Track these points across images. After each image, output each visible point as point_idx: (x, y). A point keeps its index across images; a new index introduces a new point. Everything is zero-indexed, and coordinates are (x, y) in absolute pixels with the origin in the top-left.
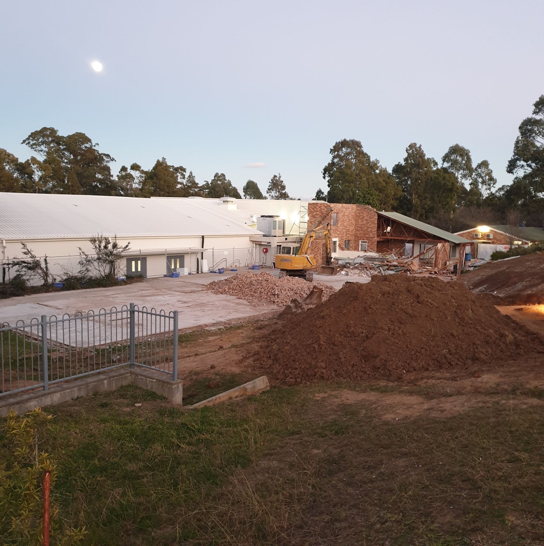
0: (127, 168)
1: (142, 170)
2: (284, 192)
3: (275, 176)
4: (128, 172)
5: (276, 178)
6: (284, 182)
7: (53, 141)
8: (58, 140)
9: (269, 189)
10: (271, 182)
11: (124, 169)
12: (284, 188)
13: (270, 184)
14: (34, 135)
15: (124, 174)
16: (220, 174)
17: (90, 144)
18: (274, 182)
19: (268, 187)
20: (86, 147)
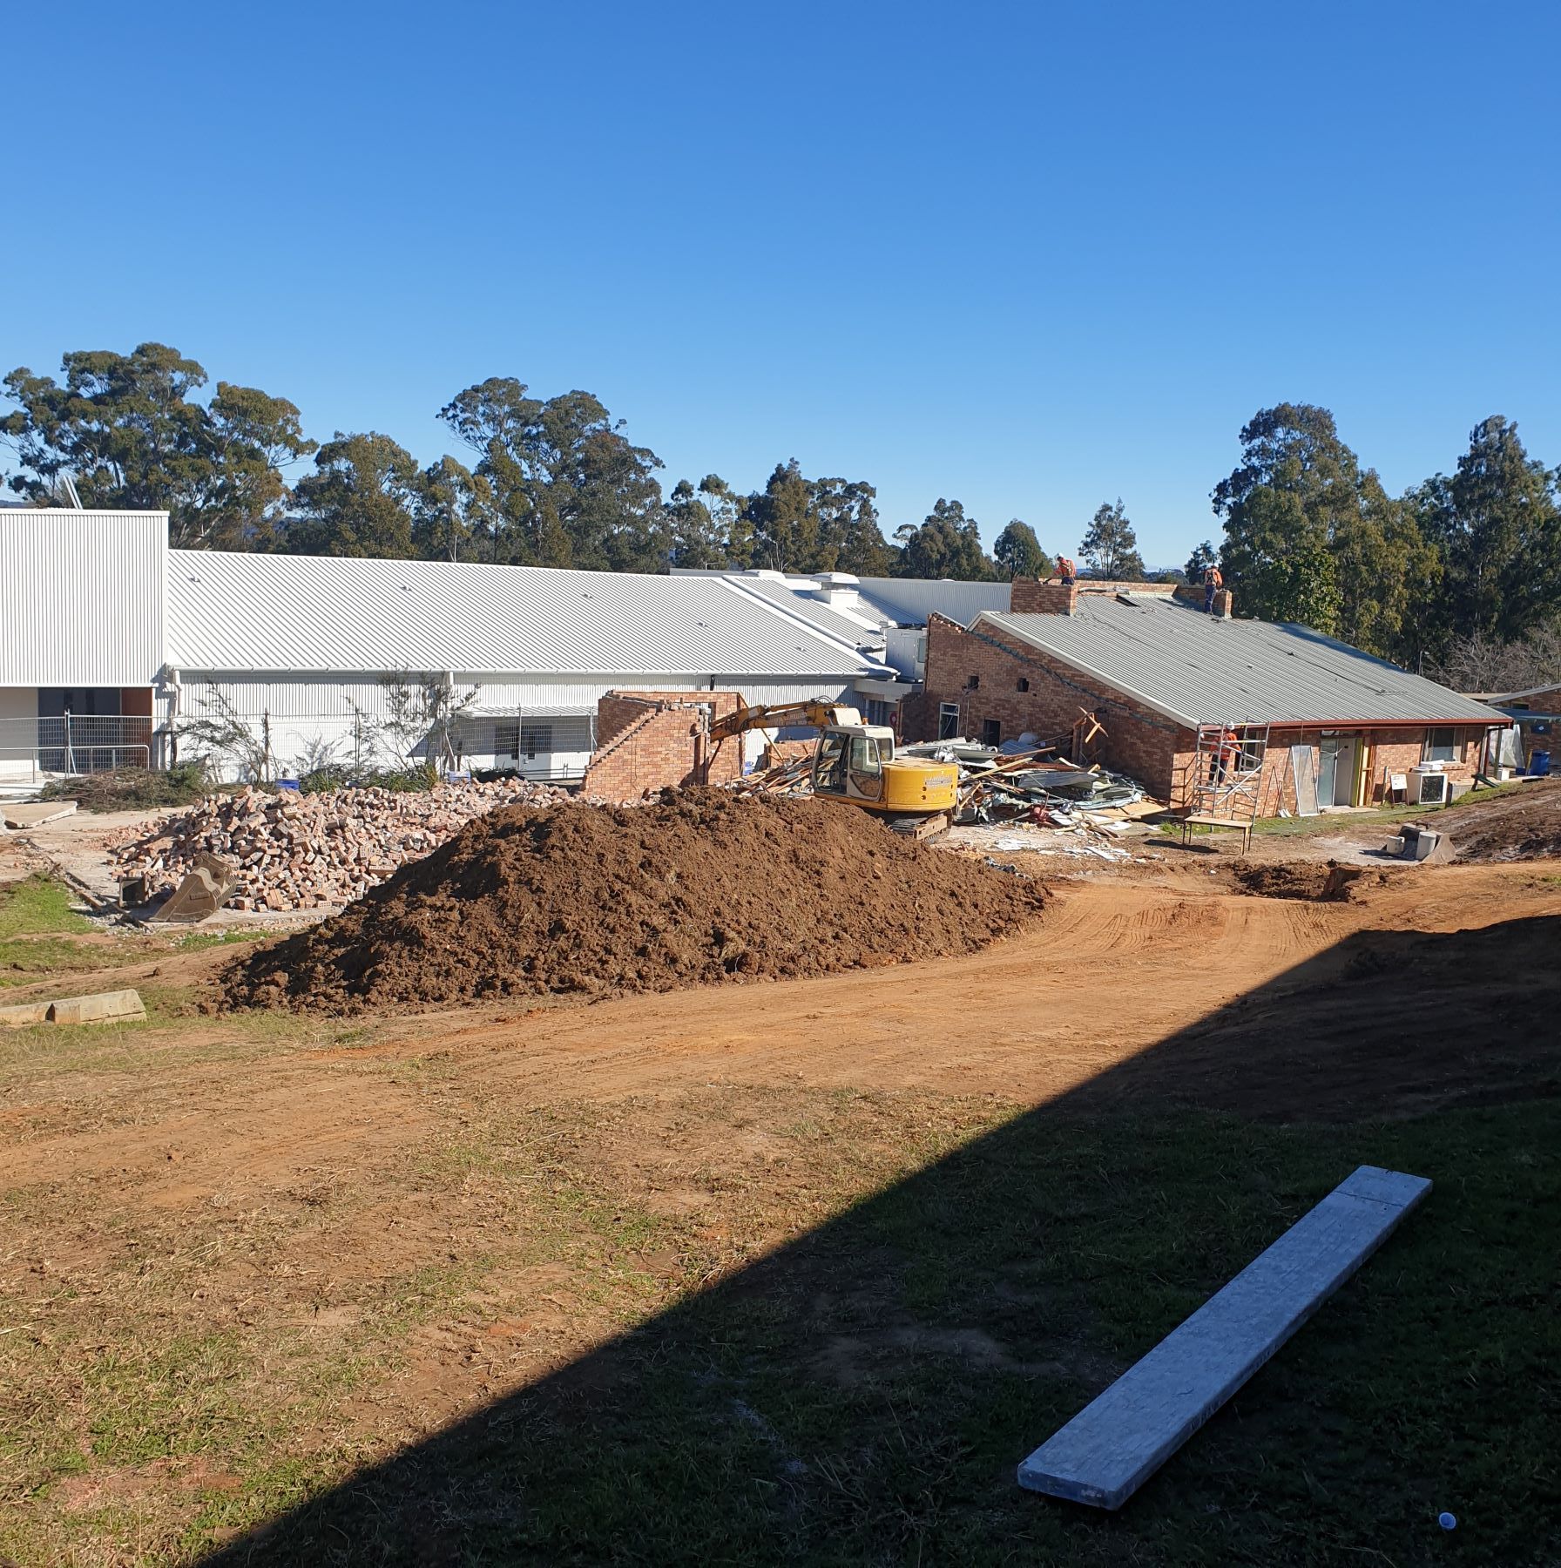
0: (692, 487)
1: (729, 494)
2: (1129, 551)
3: (1107, 508)
4: (695, 498)
5: (1109, 513)
6: (1130, 525)
7: (511, 415)
8: (524, 412)
9: (1086, 545)
10: (1094, 523)
11: (683, 489)
12: (1129, 540)
13: (1091, 529)
14: (467, 399)
15: (684, 501)
16: (948, 504)
17: (603, 422)
18: (1104, 522)
19: (1085, 539)
20: (594, 430)
